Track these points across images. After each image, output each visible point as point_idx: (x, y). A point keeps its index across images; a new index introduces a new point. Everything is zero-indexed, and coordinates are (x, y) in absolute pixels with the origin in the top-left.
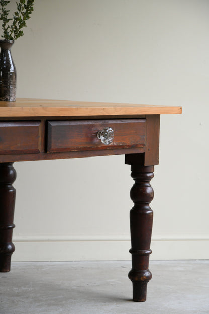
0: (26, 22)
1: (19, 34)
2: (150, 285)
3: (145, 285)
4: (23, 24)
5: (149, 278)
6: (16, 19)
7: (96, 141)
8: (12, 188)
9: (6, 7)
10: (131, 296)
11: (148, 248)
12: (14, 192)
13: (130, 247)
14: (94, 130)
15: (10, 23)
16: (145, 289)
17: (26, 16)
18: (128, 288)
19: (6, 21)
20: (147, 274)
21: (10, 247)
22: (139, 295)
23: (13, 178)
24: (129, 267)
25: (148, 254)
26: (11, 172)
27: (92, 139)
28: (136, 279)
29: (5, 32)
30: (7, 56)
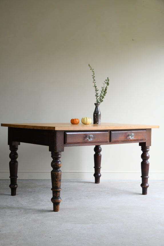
0: (104, 97)
1: (102, 101)
2: (148, 189)
3: (147, 189)
4: (103, 98)
5: (148, 186)
6: (101, 96)
7: (128, 138)
8: (100, 154)
9: (97, 92)
10: (142, 193)
11: (148, 176)
12: (101, 156)
13: (141, 175)
14: (127, 134)
15: (99, 97)
16: (147, 190)
17: (104, 95)
18: (140, 190)
19: (97, 96)
20: (147, 185)
21: (99, 175)
22: (144, 192)
23: (101, 150)
24: (141, 182)
25: (148, 178)
26: (100, 148)
27: (127, 137)
28: (143, 186)
29: (97, 101)
30: (98, 108)
